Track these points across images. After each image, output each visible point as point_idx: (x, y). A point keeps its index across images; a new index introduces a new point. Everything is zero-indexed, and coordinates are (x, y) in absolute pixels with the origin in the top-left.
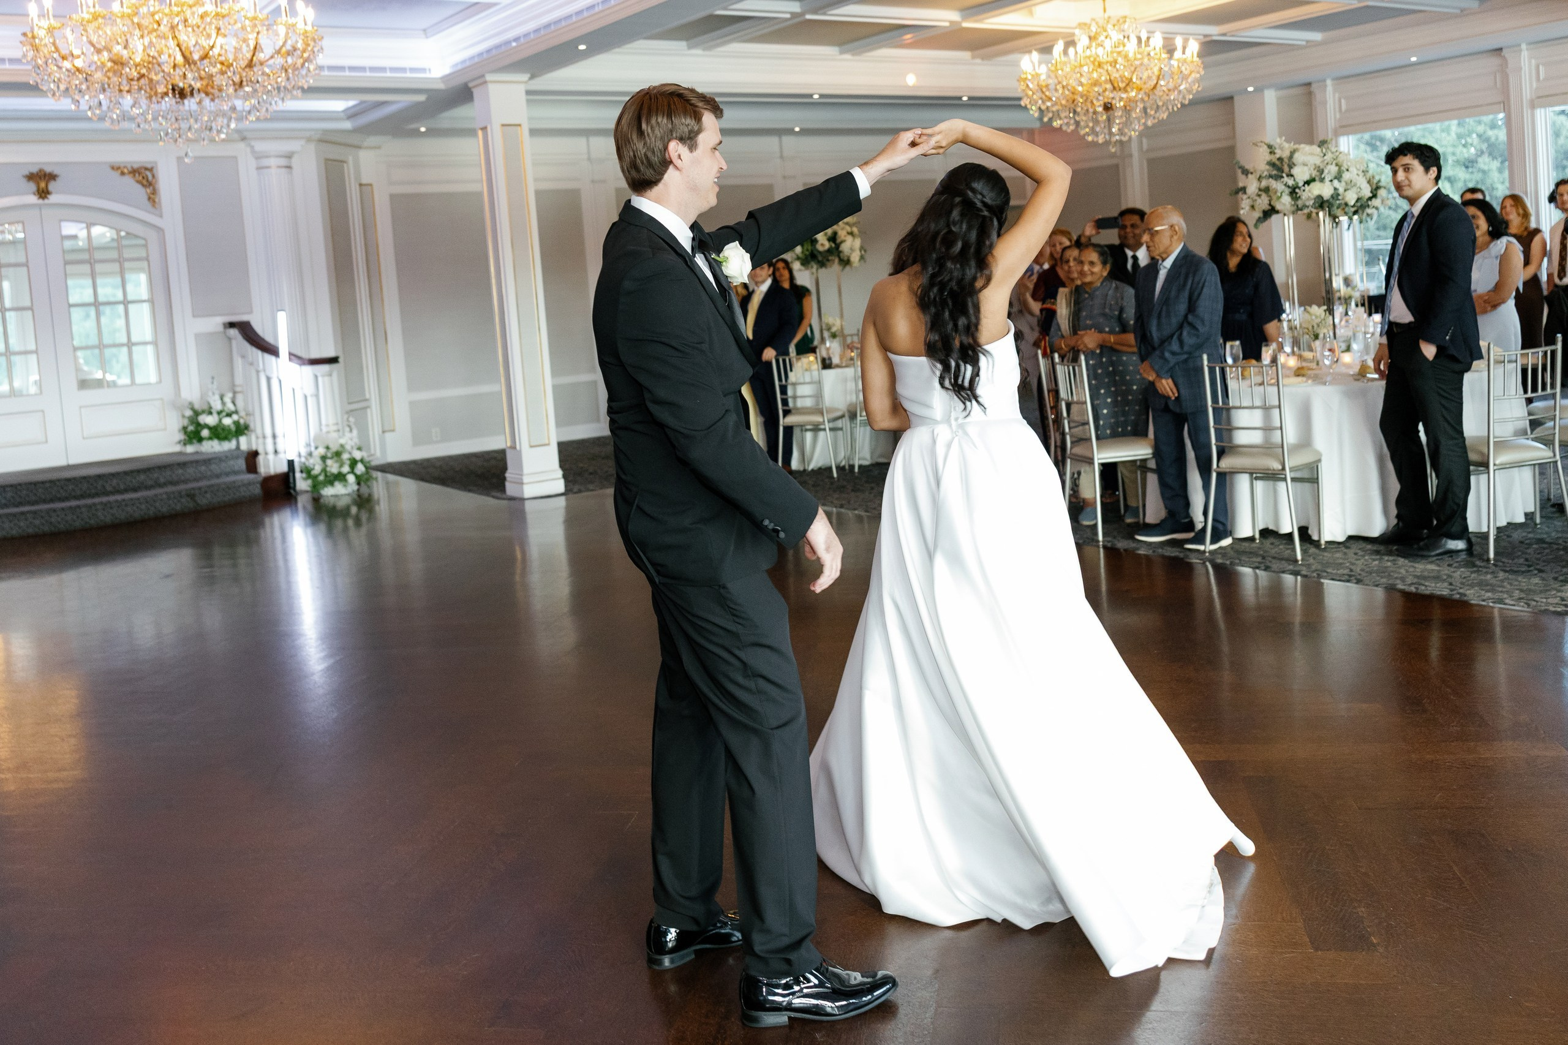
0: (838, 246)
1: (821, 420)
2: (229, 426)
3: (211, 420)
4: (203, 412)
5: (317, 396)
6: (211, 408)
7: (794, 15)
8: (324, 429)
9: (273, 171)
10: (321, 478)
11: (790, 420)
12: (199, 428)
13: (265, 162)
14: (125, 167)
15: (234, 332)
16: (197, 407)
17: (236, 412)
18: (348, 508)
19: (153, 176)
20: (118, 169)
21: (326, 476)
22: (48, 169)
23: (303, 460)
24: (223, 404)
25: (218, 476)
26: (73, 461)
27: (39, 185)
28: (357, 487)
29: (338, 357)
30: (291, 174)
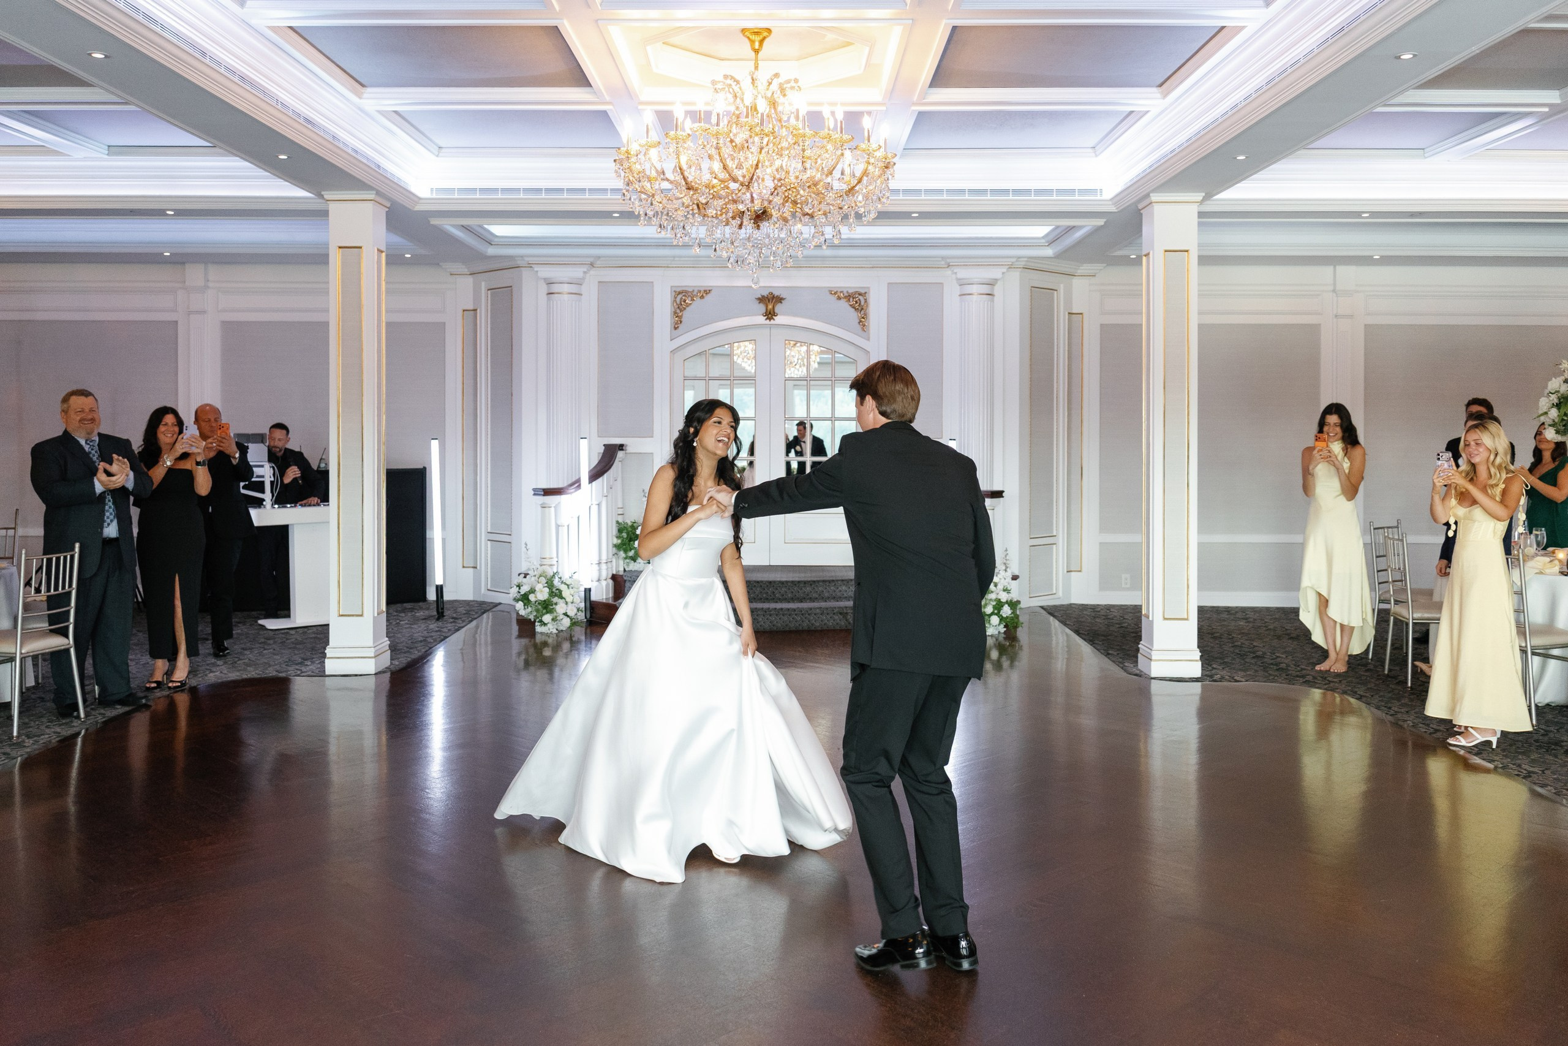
9: (974, 298)
13: (969, 289)
14: (841, 292)
19: (866, 300)
20: (835, 293)
22: (776, 293)
26: (774, 562)
27: (767, 307)
28: (1002, 629)
29: (1003, 492)
30: (992, 301)
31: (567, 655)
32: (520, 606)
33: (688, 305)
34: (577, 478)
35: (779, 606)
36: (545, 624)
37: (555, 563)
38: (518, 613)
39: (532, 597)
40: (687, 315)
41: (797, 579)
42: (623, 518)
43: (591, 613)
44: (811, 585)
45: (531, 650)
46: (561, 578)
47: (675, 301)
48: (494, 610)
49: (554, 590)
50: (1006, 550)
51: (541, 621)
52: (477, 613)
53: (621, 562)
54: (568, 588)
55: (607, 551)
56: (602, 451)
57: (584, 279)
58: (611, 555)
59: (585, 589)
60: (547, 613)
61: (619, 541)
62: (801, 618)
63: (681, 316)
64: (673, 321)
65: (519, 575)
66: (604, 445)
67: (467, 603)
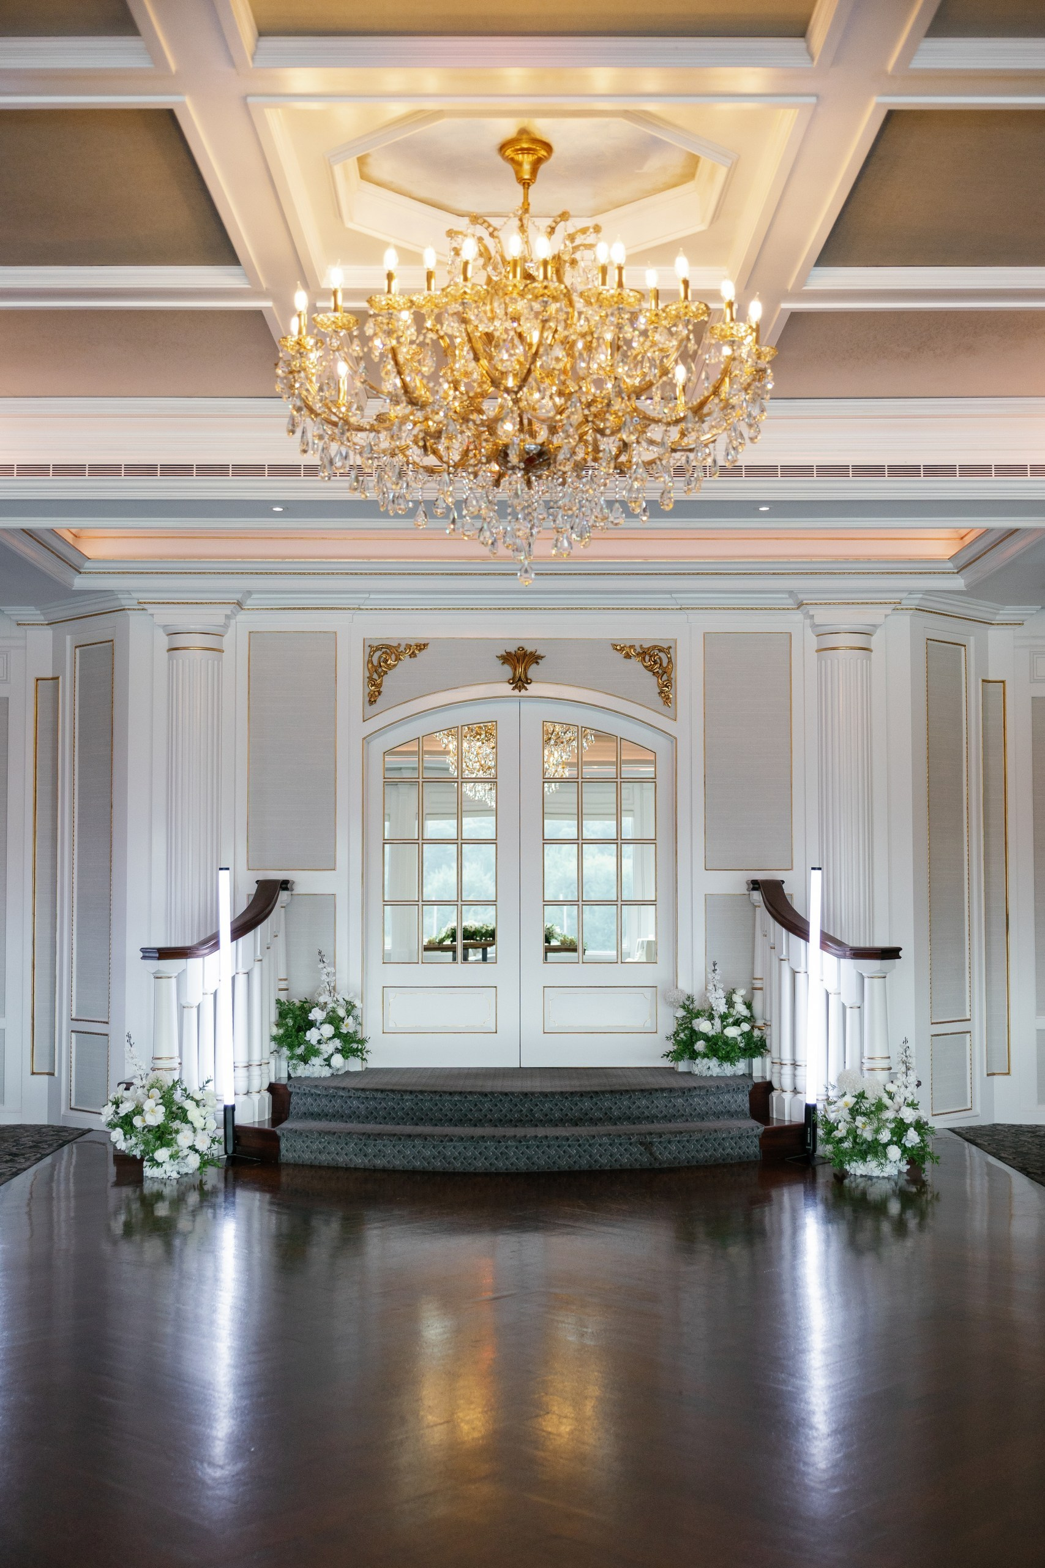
2: (734, 1038)
3: (710, 1028)
4: (701, 1014)
5: (861, 1009)
6: (711, 1009)
9: (841, 654)
10: (849, 1145)
12: (693, 1039)
13: (832, 641)
14: (631, 647)
15: (756, 897)
16: (694, 1005)
17: (749, 1020)
18: (886, 1202)
19: (670, 660)
20: (625, 651)
21: (855, 1142)
22: (530, 649)
23: (828, 1108)
24: (730, 1004)
25: (702, 1117)
26: (530, 1061)
27: (515, 670)
28: (905, 1168)
29: (900, 949)
30: (869, 659)
31: (194, 1213)
32: (117, 1135)
33: (390, 667)
34: (214, 931)
35: (541, 1132)
36: (159, 1165)
37: (177, 1065)
38: (115, 1148)
39: (137, 1121)
40: (388, 682)
41: (569, 1089)
42: (288, 995)
43: (235, 1145)
44: (591, 1097)
45: (136, 1206)
46: (185, 1090)
47: (370, 661)
48: (78, 1140)
49: (174, 1109)
50: (906, 1041)
51: (152, 1160)
52: (50, 1145)
53: (284, 1064)
54: (198, 1105)
55: (262, 1047)
56: (254, 892)
57: (226, 626)
58: (267, 1054)
59: (226, 1108)
60: (162, 1146)
61: (281, 1031)
62: (578, 1152)
63: (380, 685)
64: (367, 691)
65: (119, 1084)
66: (257, 882)
67: (38, 1129)
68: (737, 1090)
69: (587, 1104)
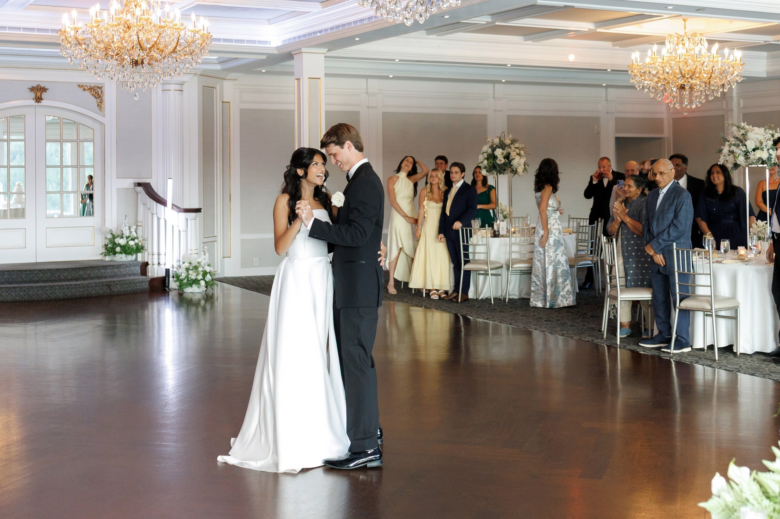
0: (510, 162)
1: (487, 268)
2: (132, 246)
3: (122, 242)
4: (118, 236)
5: (186, 231)
6: (123, 234)
7: (488, 23)
8: (189, 252)
9: (172, 92)
10: (185, 281)
11: (468, 267)
12: (115, 246)
13: (167, 87)
14: (86, 86)
15: (140, 189)
16: (114, 233)
17: (137, 238)
18: (199, 300)
19: (102, 92)
20: (82, 87)
21: (188, 280)
22: (42, 85)
23: (175, 269)
24: (131, 232)
25: (124, 276)
26: (39, 261)
27: (36, 94)
29: (201, 208)
30: (182, 94)
68: (136, 265)
69: (81, 272)
